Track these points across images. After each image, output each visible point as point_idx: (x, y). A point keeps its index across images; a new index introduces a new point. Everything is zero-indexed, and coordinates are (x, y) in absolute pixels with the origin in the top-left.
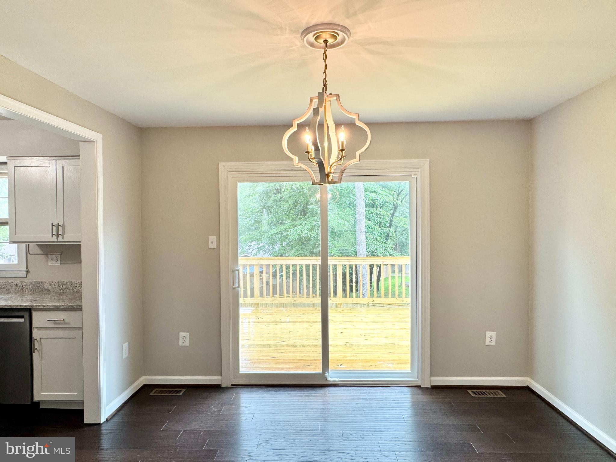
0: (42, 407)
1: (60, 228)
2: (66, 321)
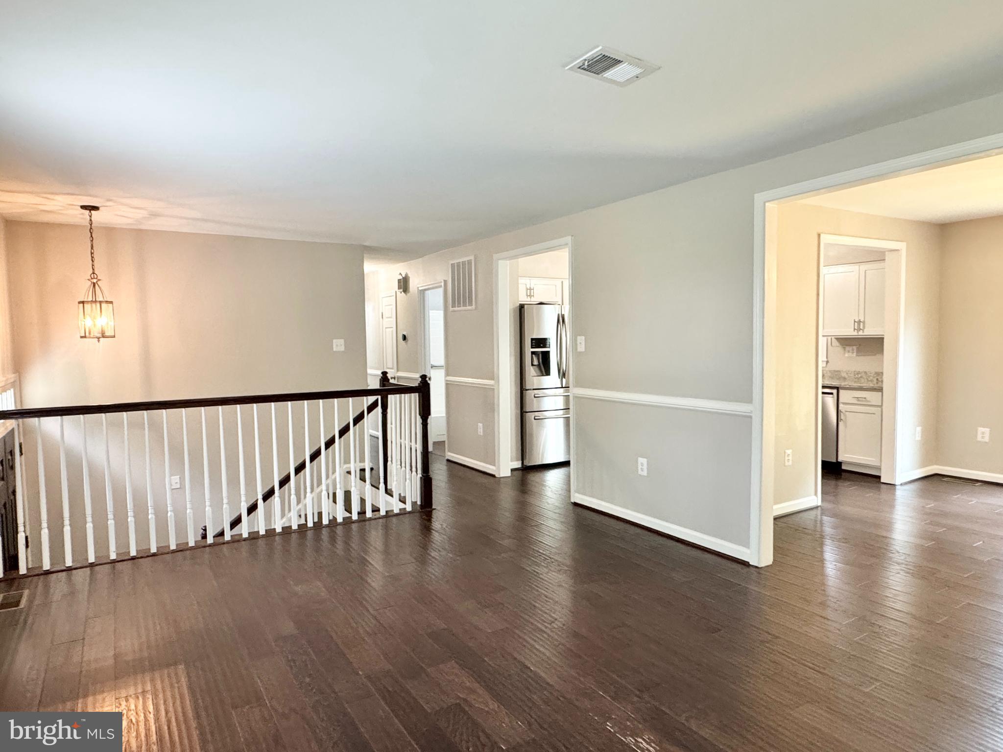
0: (844, 467)
1: (861, 324)
2: (868, 399)
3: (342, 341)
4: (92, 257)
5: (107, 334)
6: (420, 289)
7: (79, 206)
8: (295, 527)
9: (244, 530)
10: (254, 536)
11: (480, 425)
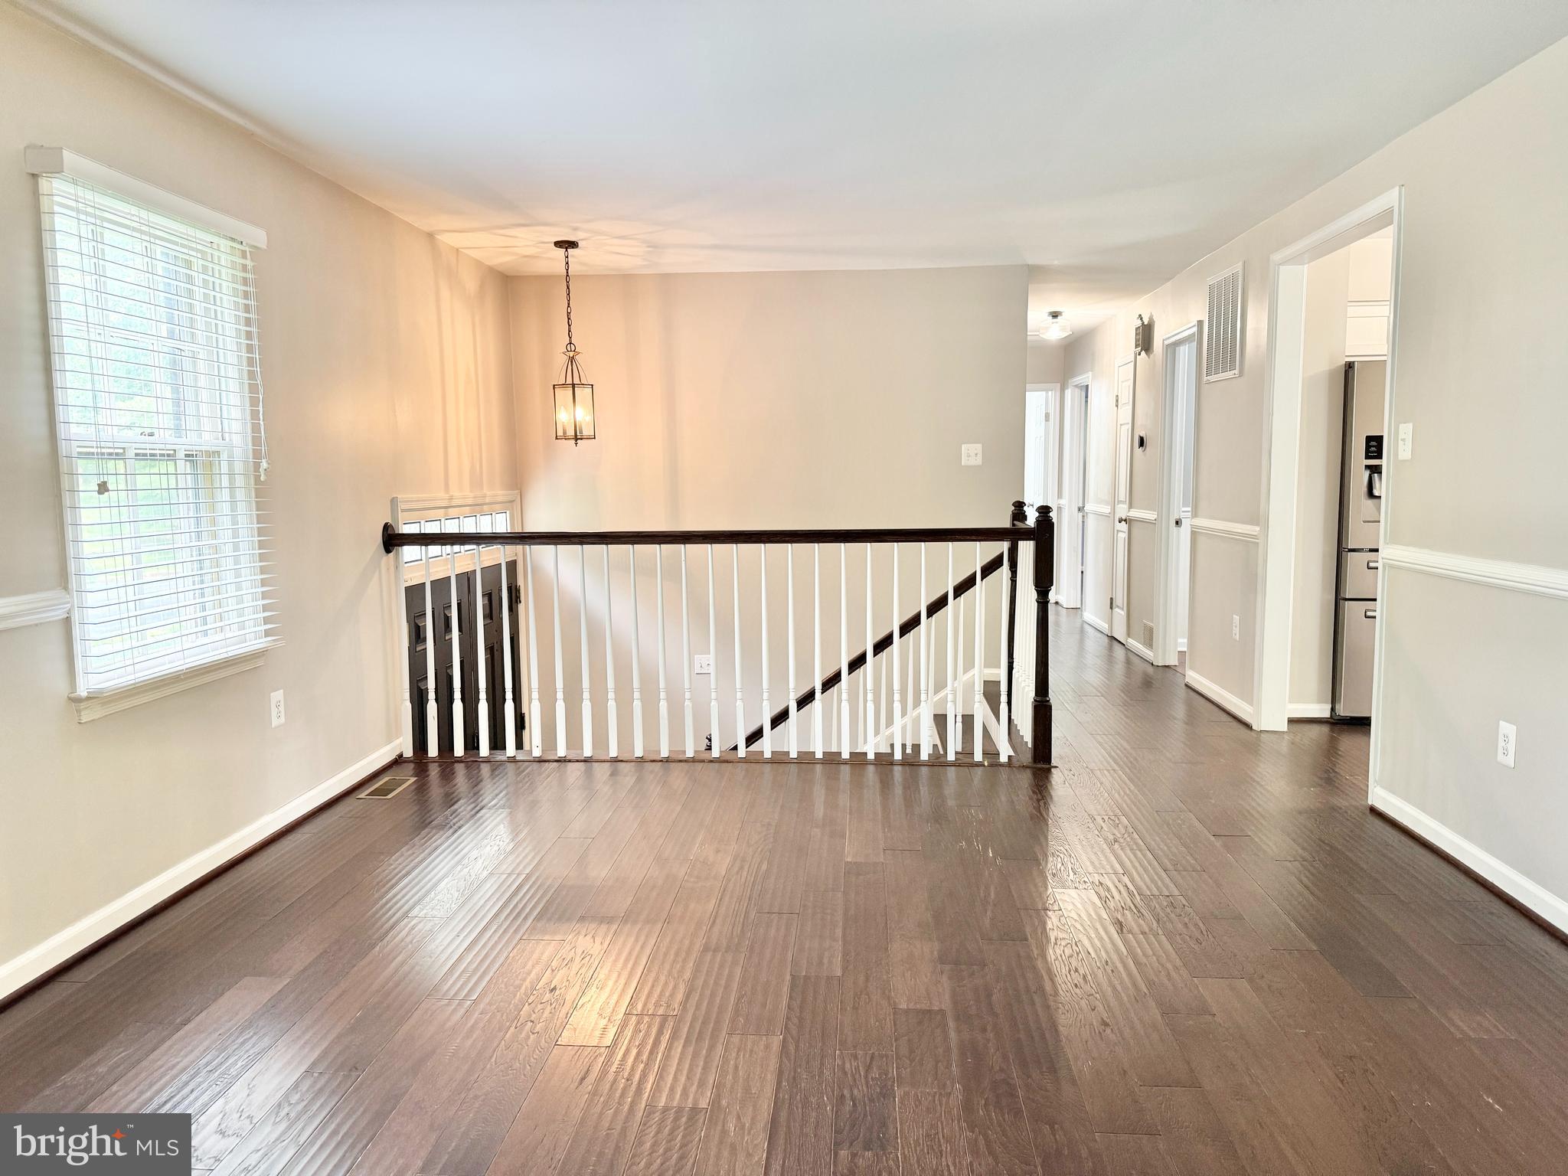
3: (980, 446)
4: (569, 319)
5: (585, 433)
6: (1166, 343)
7: (551, 242)
8: (845, 755)
9: (766, 746)
10: (780, 759)
11: (1236, 618)
